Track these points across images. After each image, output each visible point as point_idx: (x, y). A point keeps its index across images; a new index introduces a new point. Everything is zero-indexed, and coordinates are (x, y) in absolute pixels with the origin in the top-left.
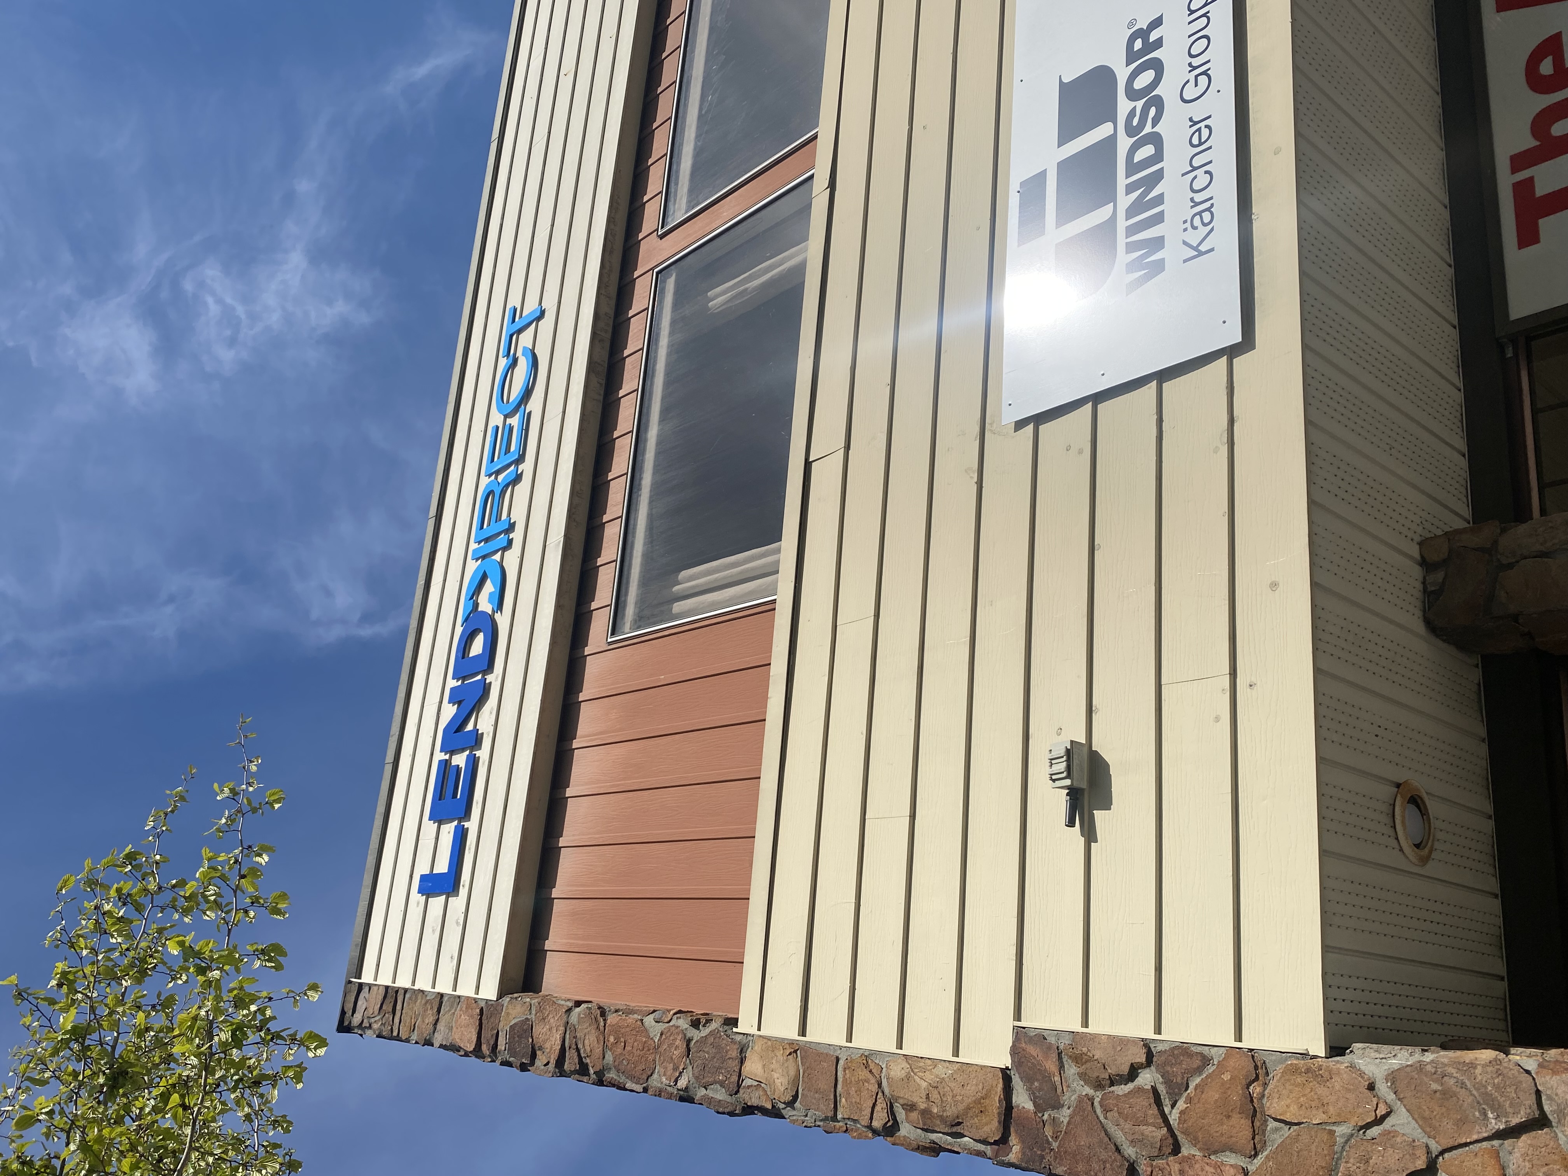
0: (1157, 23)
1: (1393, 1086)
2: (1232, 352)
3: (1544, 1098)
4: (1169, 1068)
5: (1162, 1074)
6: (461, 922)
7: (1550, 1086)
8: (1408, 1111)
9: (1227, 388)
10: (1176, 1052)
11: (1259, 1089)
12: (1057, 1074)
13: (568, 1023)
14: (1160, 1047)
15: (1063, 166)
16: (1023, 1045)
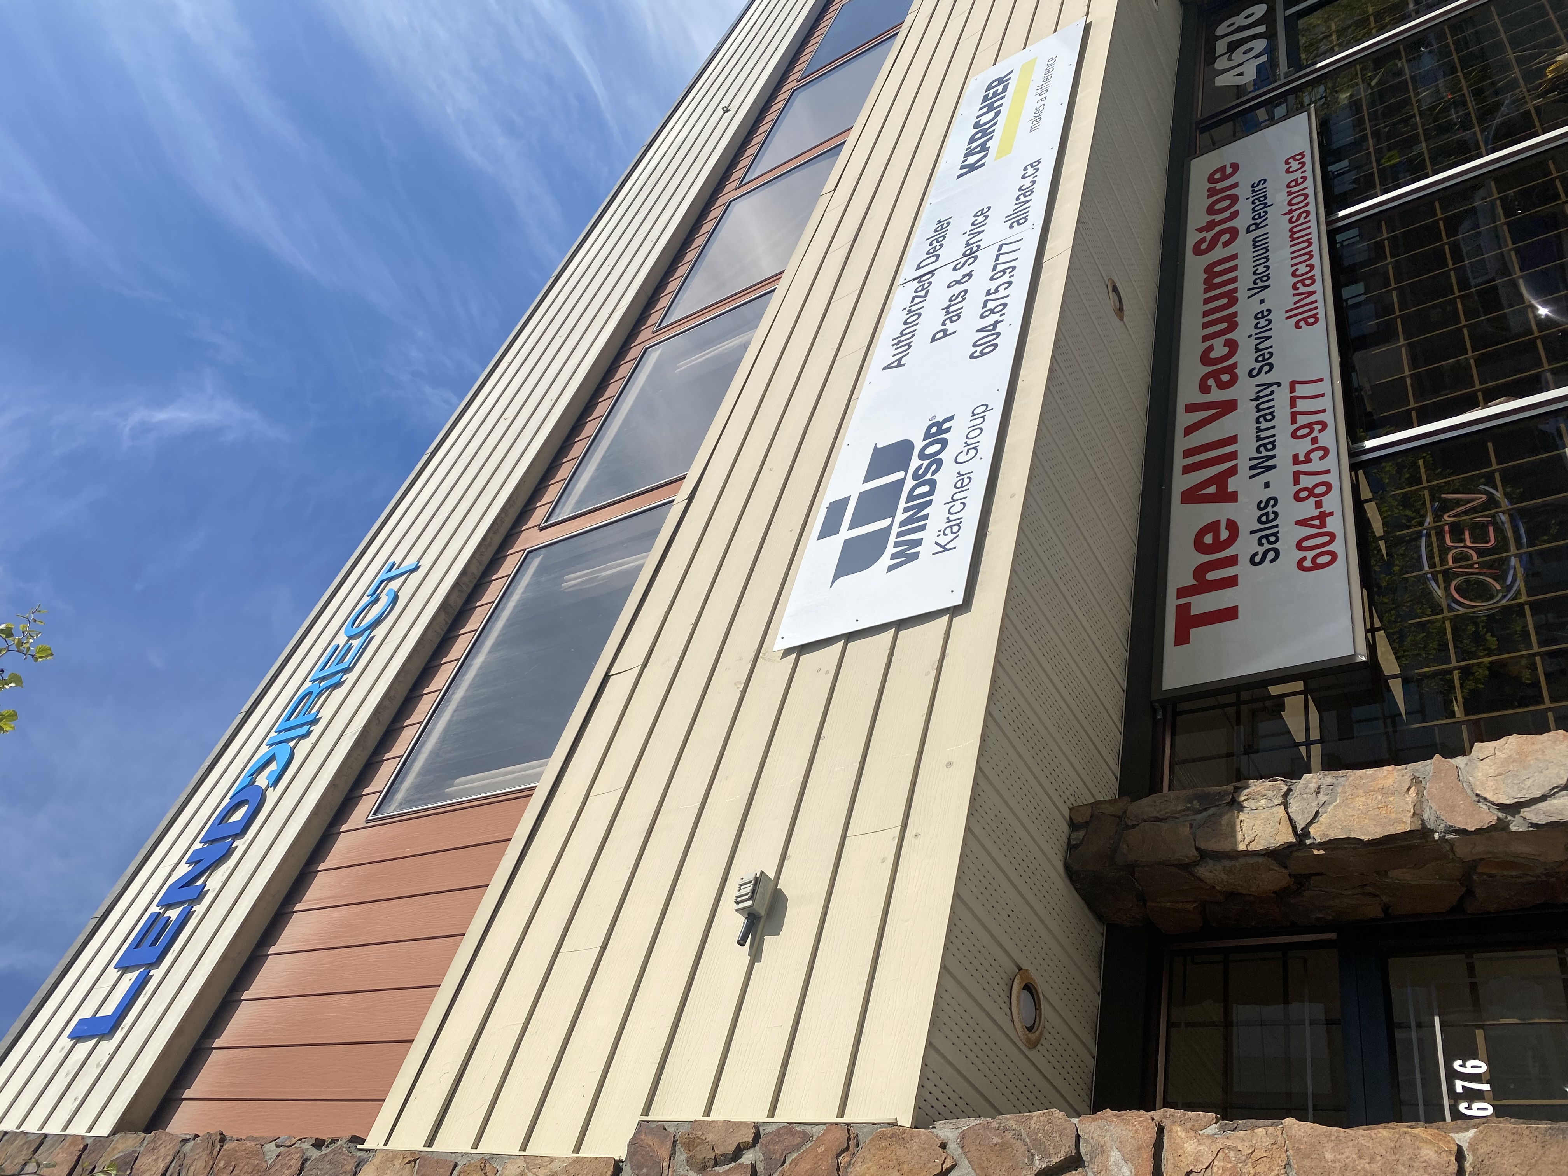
0: (951, 418)
1: (962, 1142)
2: (954, 611)
3: (1082, 1141)
4: (771, 1147)
5: (763, 1152)
6: (103, 1063)
7: (1088, 1131)
8: (970, 1162)
9: (945, 634)
10: (782, 1132)
11: (846, 1159)
12: (667, 1160)
13: (179, 1152)
14: (769, 1129)
15: (863, 496)
16: (643, 1137)
